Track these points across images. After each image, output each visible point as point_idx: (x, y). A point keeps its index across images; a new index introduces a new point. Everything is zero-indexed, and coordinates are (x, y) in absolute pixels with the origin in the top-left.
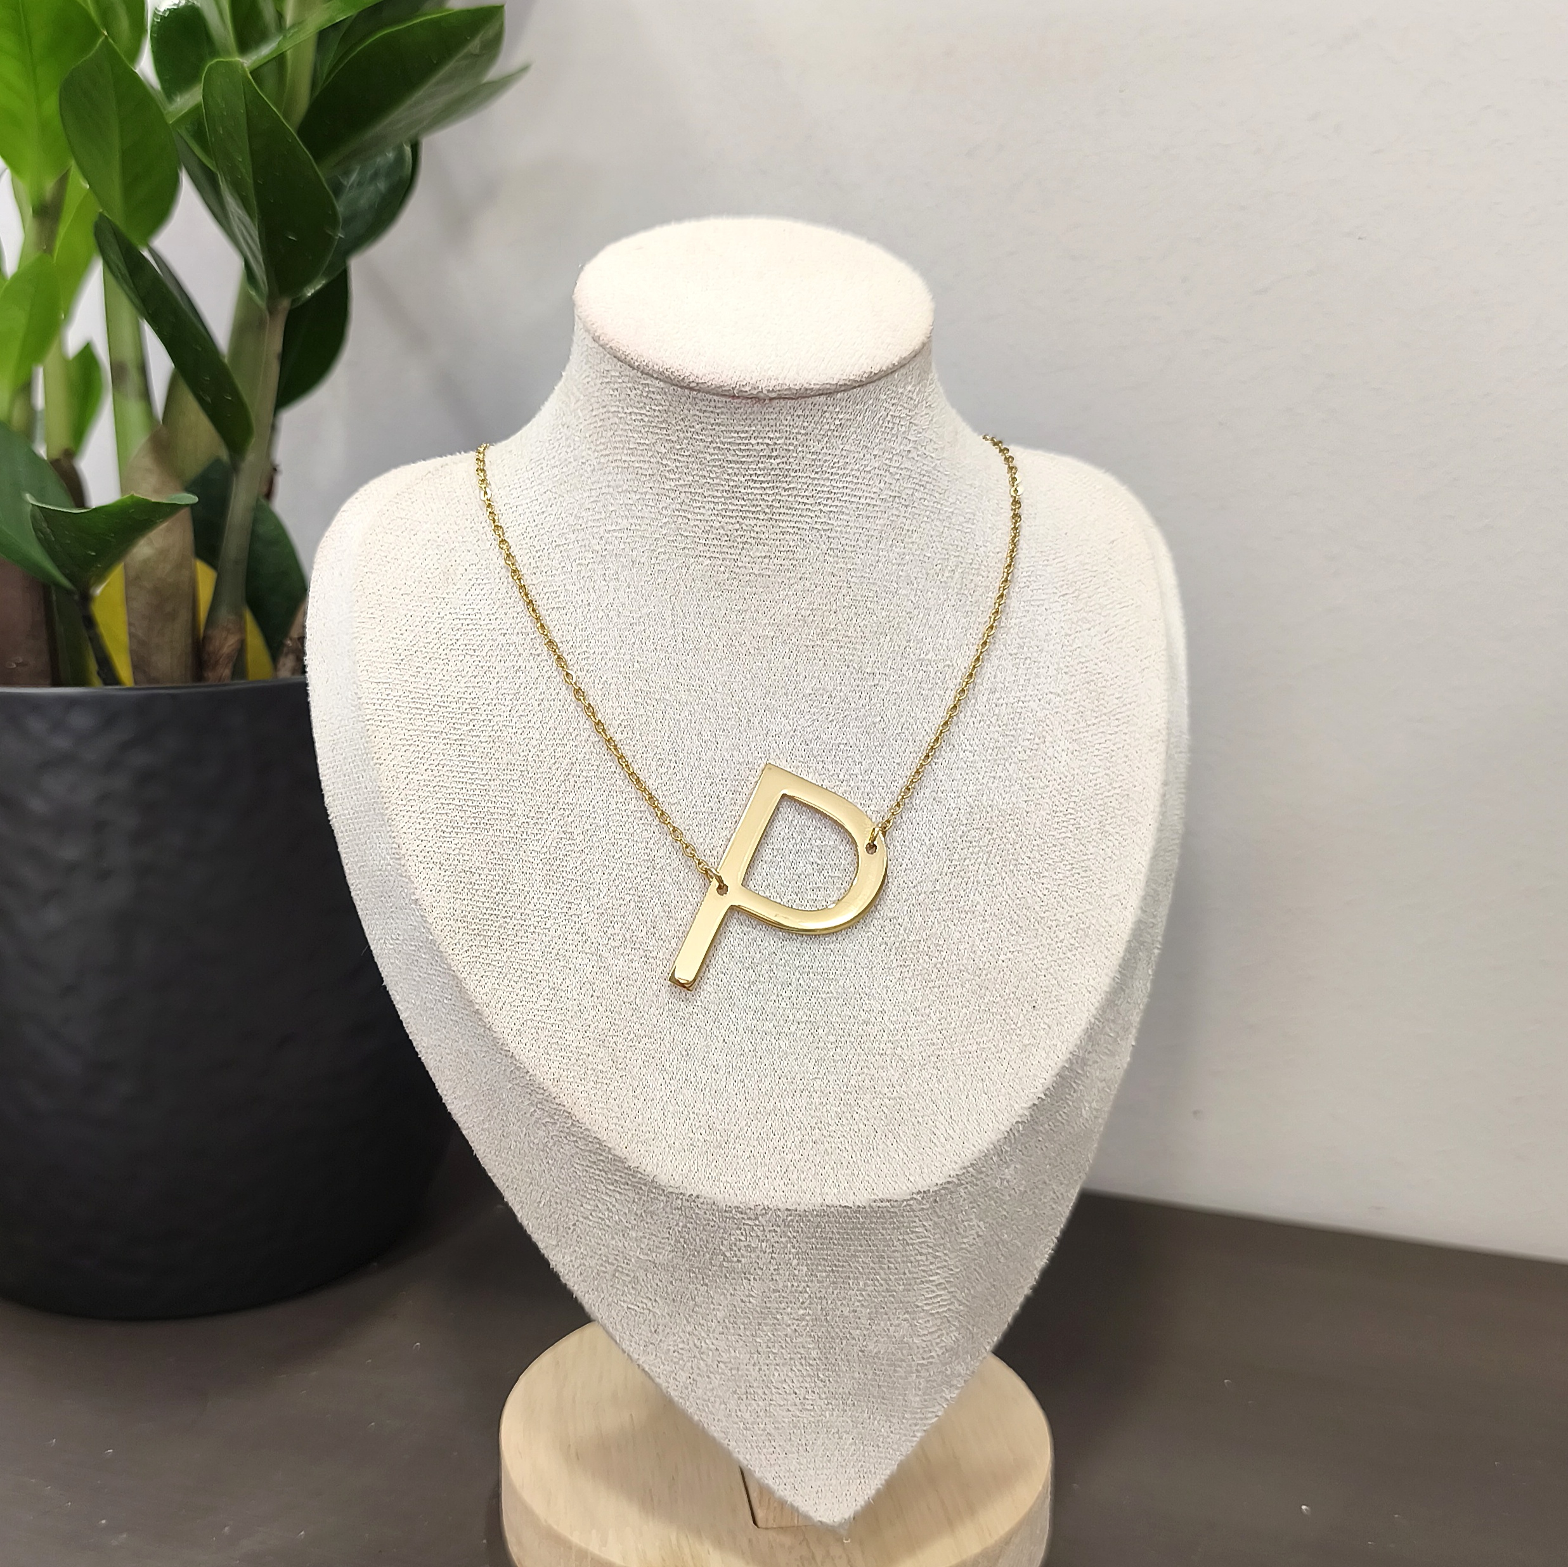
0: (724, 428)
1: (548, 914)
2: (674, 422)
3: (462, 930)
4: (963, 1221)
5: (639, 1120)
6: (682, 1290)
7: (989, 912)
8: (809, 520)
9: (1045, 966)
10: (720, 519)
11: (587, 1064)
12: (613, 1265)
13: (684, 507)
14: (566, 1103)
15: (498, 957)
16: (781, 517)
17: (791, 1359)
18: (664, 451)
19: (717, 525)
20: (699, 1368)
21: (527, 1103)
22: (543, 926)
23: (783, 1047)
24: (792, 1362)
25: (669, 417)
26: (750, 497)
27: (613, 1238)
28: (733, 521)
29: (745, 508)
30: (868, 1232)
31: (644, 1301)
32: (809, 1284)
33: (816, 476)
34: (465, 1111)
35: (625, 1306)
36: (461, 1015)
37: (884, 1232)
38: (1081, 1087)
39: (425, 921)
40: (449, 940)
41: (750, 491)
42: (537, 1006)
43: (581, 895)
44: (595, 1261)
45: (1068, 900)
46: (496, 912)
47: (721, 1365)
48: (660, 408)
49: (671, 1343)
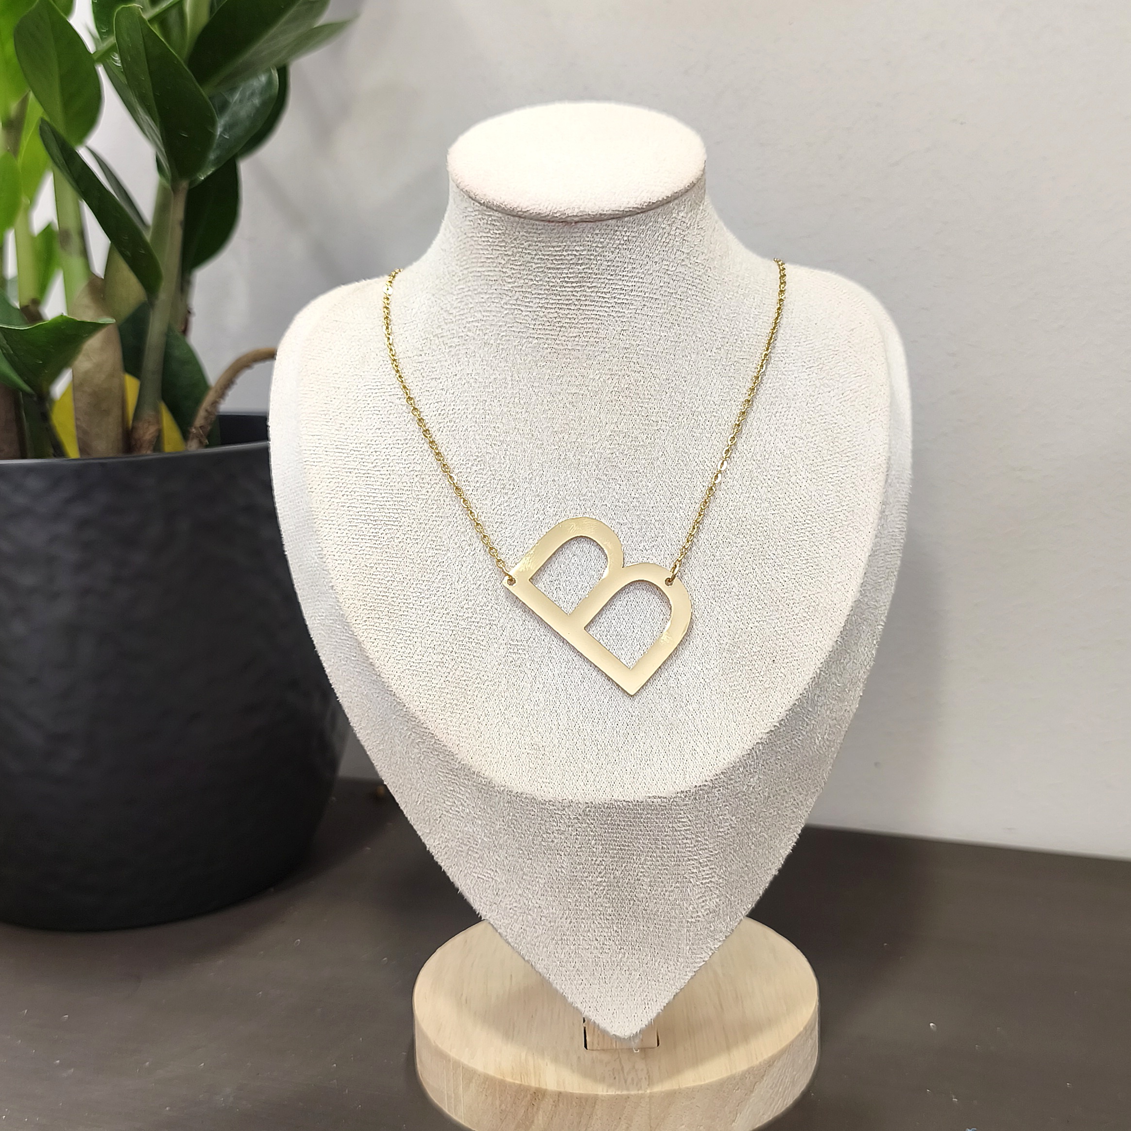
0: (544, 244)
1: (423, 595)
2: (509, 241)
3: (363, 607)
4: (718, 815)
5: (481, 739)
6: (514, 863)
7: (742, 593)
8: (607, 310)
9: (784, 632)
10: (543, 310)
11: (447, 700)
12: (467, 845)
13: (519, 302)
14: (430, 727)
15: (387, 626)
16: (587, 308)
17: (593, 914)
18: (503, 262)
19: (541, 314)
20: (527, 921)
21: (405, 728)
22: (419, 604)
23: (587, 688)
24: (594, 917)
25: (506, 238)
26: (565, 293)
27: (466, 826)
28: (553, 311)
29: (561, 302)
30: (646, 821)
31: (489, 872)
32: (604, 859)
33: (612, 277)
34: (367, 737)
35: (476, 875)
36: (362, 668)
37: (658, 821)
38: (813, 722)
39: (338, 601)
40: (353, 614)
41: (563, 289)
42: (413, 660)
43: (446, 581)
44: (455, 844)
45: (803, 585)
46: (387, 594)
47: (543, 919)
48: (500, 232)
49: (508, 903)
